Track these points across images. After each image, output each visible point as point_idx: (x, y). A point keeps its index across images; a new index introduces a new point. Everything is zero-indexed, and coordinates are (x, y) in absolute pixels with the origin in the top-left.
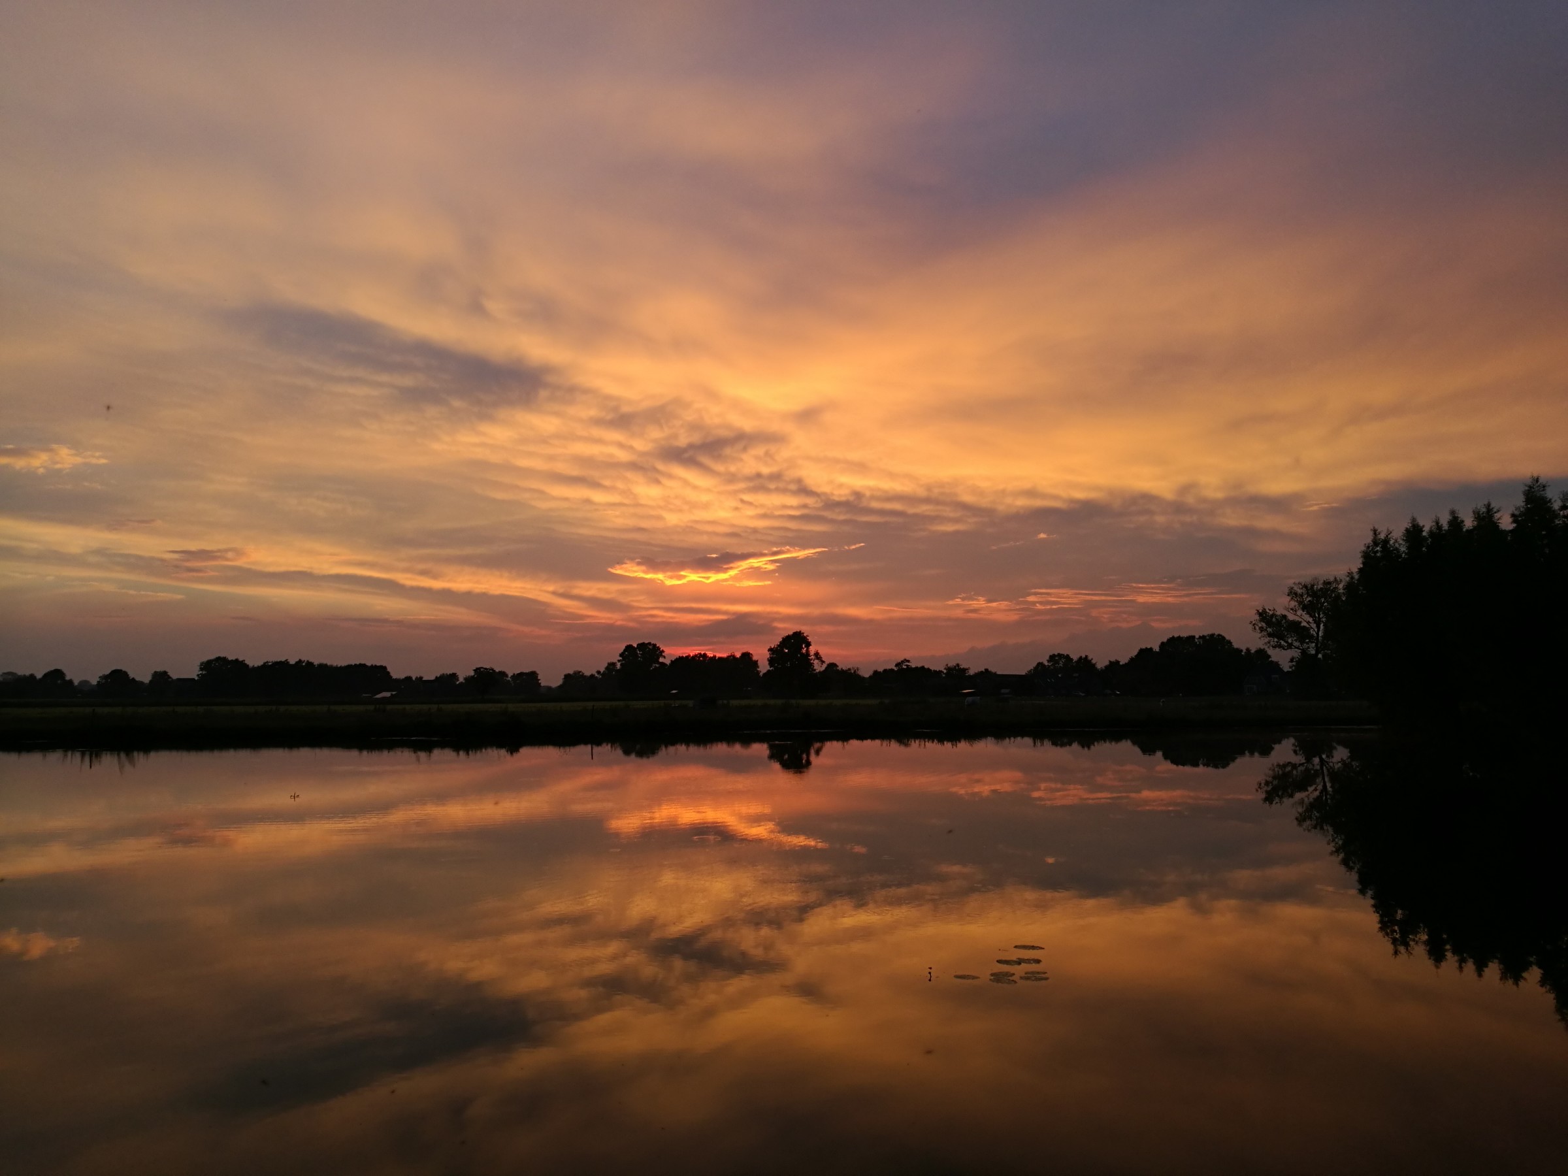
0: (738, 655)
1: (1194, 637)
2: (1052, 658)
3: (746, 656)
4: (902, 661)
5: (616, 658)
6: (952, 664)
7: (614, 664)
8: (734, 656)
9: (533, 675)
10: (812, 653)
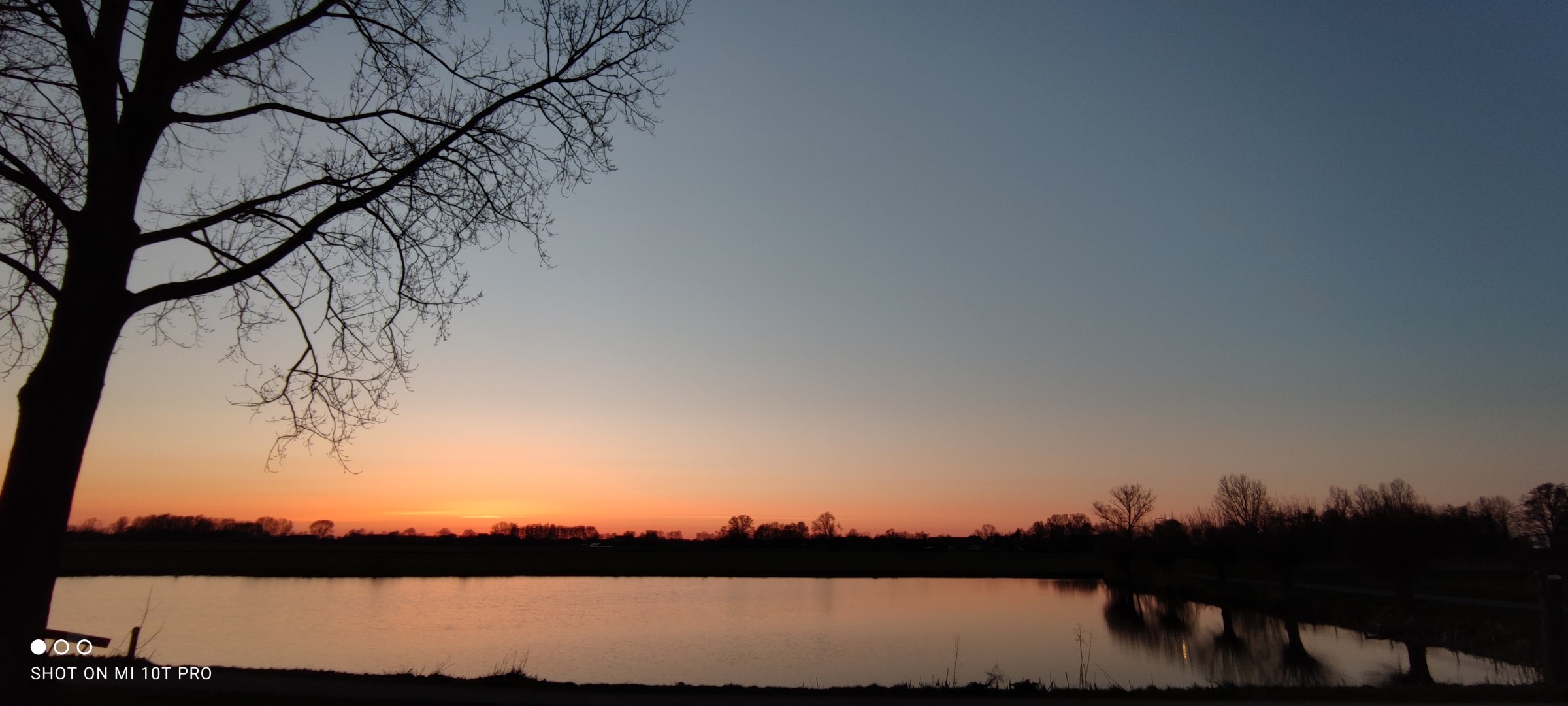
0: (797, 523)
1: (1066, 515)
2: (984, 526)
3: (801, 524)
4: (890, 530)
5: (726, 524)
6: (919, 532)
7: (725, 527)
8: (794, 524)
9: (678, 533)
10: (836, 524)
